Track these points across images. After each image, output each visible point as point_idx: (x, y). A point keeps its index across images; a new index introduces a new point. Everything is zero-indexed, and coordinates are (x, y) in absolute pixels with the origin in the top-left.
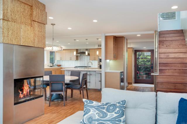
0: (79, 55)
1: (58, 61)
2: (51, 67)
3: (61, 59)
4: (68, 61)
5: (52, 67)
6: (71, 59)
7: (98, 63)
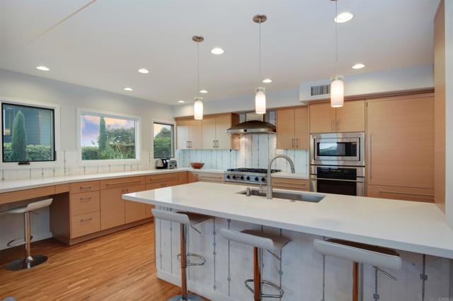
3: (190, 146)
4: (211, 151)
5: (161, 168)
6: (216, 146)
7: (310, 161)
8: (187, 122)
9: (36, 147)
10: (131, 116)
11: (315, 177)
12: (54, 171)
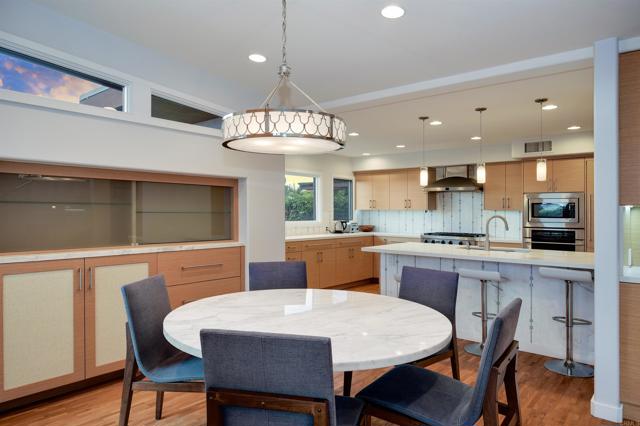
0: (439, 189)
1: (363, 211)
2: (337, 232)
3: (374, 206)
4: (399, 211)
5: (340, 232)
6: (408, 206)
7: (524, 223)
8: (370, 177)
10: (311, 172)
11: (530, 240)
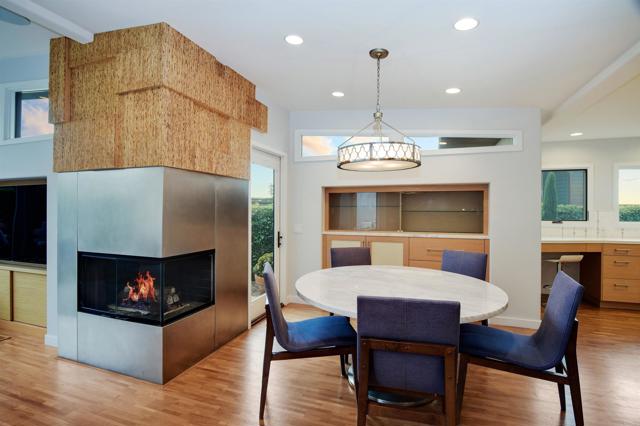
9: (567, 206)
12: (586, 231)
